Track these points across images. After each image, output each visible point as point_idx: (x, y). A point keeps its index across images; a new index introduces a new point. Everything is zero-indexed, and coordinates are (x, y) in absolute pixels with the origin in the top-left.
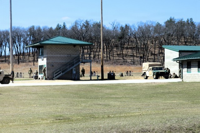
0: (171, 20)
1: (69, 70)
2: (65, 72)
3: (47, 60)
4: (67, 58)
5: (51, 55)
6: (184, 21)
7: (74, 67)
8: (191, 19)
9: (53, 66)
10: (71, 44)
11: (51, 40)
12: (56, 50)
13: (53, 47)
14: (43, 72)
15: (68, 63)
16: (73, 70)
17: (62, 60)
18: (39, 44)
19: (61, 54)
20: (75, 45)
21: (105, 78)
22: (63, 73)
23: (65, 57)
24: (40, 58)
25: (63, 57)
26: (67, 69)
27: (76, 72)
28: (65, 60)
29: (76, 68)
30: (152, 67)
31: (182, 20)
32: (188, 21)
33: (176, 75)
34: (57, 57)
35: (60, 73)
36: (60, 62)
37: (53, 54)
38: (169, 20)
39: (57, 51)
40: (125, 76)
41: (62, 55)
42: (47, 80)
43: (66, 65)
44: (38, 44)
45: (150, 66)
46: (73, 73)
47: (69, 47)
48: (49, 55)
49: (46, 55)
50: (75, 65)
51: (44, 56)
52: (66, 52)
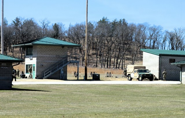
0: (104, 20)
1: (58, 70)
2: (55, 72)
3: (37, 59)
4: (55, 59)
5: (41, 55)
6: (117, 21)
7: (62, 67)
8: (124, 20)
9: (43, 66)
10: (61, 44)
11: (41, 40)
12: (45, 50)
13: (43, 47)
14: (30, 71)
15: (56, 63)
16: (61, 70)
17: (51, 60)
18: (32, 44)
19: (50, 54)
20: (63, 46)
21: (88, 78)
22: (53, 73)
23: (53, 57)
24: (28, 57)
25: (52, 57)
26: (56, 69)
27: (64, 72)
28: (54, 60)
29: (64, 68)
30: (137, 69)
31: (115, 20)
32: (120, 21)
33: (156, 78)
34: (46, 57)
35: (50, 73)
36: (49, 62)
37: (43, 54)
38: (102, 20)
39: (46, 52)
40: (90, 76)
41: (51, 56)
42: (37, 79)
43: (55, 65)
44: (30, 44)
45: (135, 68)
46: (61, 73)
47: (57, 48)
48: (39, 55)
49: (36, 55)
50: (64, 66)
51: (33, 55)
52: (55, 52)
